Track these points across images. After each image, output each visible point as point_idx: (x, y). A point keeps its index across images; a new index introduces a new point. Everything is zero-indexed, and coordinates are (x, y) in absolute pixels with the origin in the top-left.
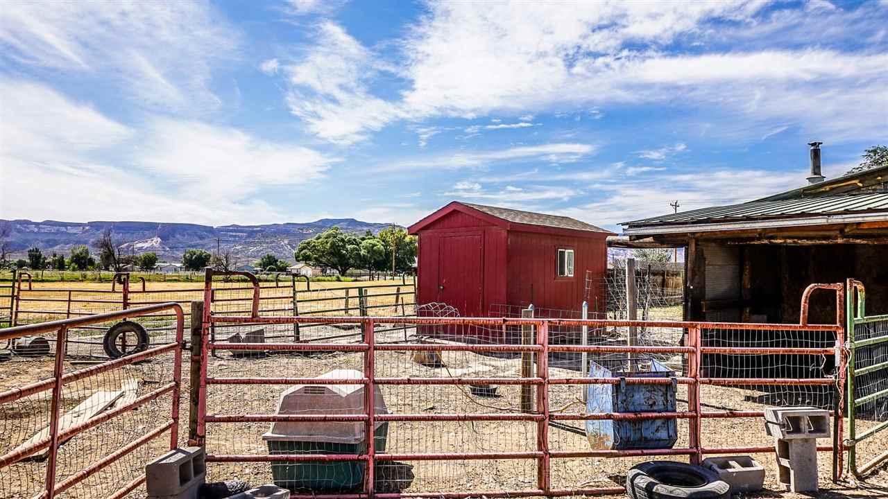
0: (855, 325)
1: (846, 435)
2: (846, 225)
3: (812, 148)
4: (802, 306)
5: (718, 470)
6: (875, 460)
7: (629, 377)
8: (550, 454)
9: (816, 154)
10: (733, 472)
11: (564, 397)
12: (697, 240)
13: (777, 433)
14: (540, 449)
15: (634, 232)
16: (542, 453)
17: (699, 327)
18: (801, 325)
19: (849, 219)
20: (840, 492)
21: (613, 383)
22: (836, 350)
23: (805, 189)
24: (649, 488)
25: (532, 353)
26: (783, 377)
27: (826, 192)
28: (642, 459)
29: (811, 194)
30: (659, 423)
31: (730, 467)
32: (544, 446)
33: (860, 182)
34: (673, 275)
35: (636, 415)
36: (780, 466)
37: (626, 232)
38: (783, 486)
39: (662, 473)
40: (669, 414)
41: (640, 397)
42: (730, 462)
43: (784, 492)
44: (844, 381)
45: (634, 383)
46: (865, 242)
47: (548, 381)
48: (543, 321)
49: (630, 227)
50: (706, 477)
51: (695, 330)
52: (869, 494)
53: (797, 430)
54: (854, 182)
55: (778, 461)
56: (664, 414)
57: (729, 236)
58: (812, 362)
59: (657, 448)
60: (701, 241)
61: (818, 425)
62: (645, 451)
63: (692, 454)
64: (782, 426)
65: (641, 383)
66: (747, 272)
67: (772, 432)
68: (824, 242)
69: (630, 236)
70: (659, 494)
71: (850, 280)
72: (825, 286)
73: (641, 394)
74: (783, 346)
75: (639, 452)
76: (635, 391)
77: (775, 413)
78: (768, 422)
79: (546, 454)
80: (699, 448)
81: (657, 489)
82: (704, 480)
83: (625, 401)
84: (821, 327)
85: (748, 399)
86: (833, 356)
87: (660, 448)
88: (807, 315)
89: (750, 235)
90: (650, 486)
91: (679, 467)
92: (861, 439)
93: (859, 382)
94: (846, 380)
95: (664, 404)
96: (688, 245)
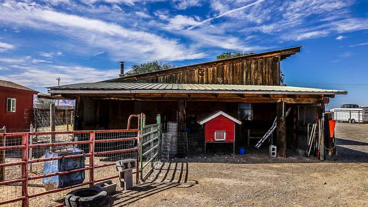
0: (143, 129)
1: (140, 167)
2: (136, 94)
3: (121, 64)
4: (128, 123)
5: (101, 187)
6: (146, 174)
7: (66, 156)
8: (29, 196)
9: (122, 66)
10: (106, 187)
11: (18, 171)
12: (81, 97)
13: (120, 169)
14: (23, 195)
15: (53, 92)
16: (24, 197)
17: (94, 132)
18: (128, 130)
19: (137, 92)
20: (139, 186)
21: (58, 160)
22: (138, 138)
23: (118, 79)
24: (77, 201)
25: (5, 150)
26: (122, 149)
27: (125, 80)
28: (71, 190)
29: (120, 81)
30: (78, 173)
31: (105, 185)
32: (26, 193)
33: (136, 78)
34: (59, 111)
35: (69, 171)
36: (121, 182)
37: (49, 92)
38: (122, 189)
39: (80, 193)
40: (82, 169)
41: (70, 164)
42: (105, 184)
43: (122, 191)
44: (139, 148)
45: (68, 158)
46: (141, 100)
47: (28, 162)
48: (26, 134)
49: (52, 89)
50: (98, 191)
51: (92, 134)
52: (147, 185)
53: (127, 168)
54: (135, 78)
55: (120, 180)
56: (80, 169)
57: (95, 96)
58: (131, 143)
59: (76, 184)
60: (83, 97)
61: (133, 164)
62: (72, 186)
63: (90, 184)
64: (122, 167)
65: (71, 158)
66: (98, 110)
67: (119, 170)
68: (128, 99)
69: (51, 94)
70: (81, 201)
71: (142, 114)
72: (135, 116)
73: (71, 162)
74: (122, 138)
75: (70, 187)
76: (68, 162)
77: (120, 162)
78: (117, 166)
79: (27, 197)
80: (93, 181)
81: (81, 200)
82: (97, 192)
83: (64, 166)
84: (133, 130)
85: (101, 160)
86: (137, 140)
87: (78, 184)
88: (130, 126)
89: (102, 96)
90: (77, 199)
91: (86, 190)
92: (144, 167)
93: (144, 148)
94: (140, 148)
95: (80, 165)
96: (77, 99)
